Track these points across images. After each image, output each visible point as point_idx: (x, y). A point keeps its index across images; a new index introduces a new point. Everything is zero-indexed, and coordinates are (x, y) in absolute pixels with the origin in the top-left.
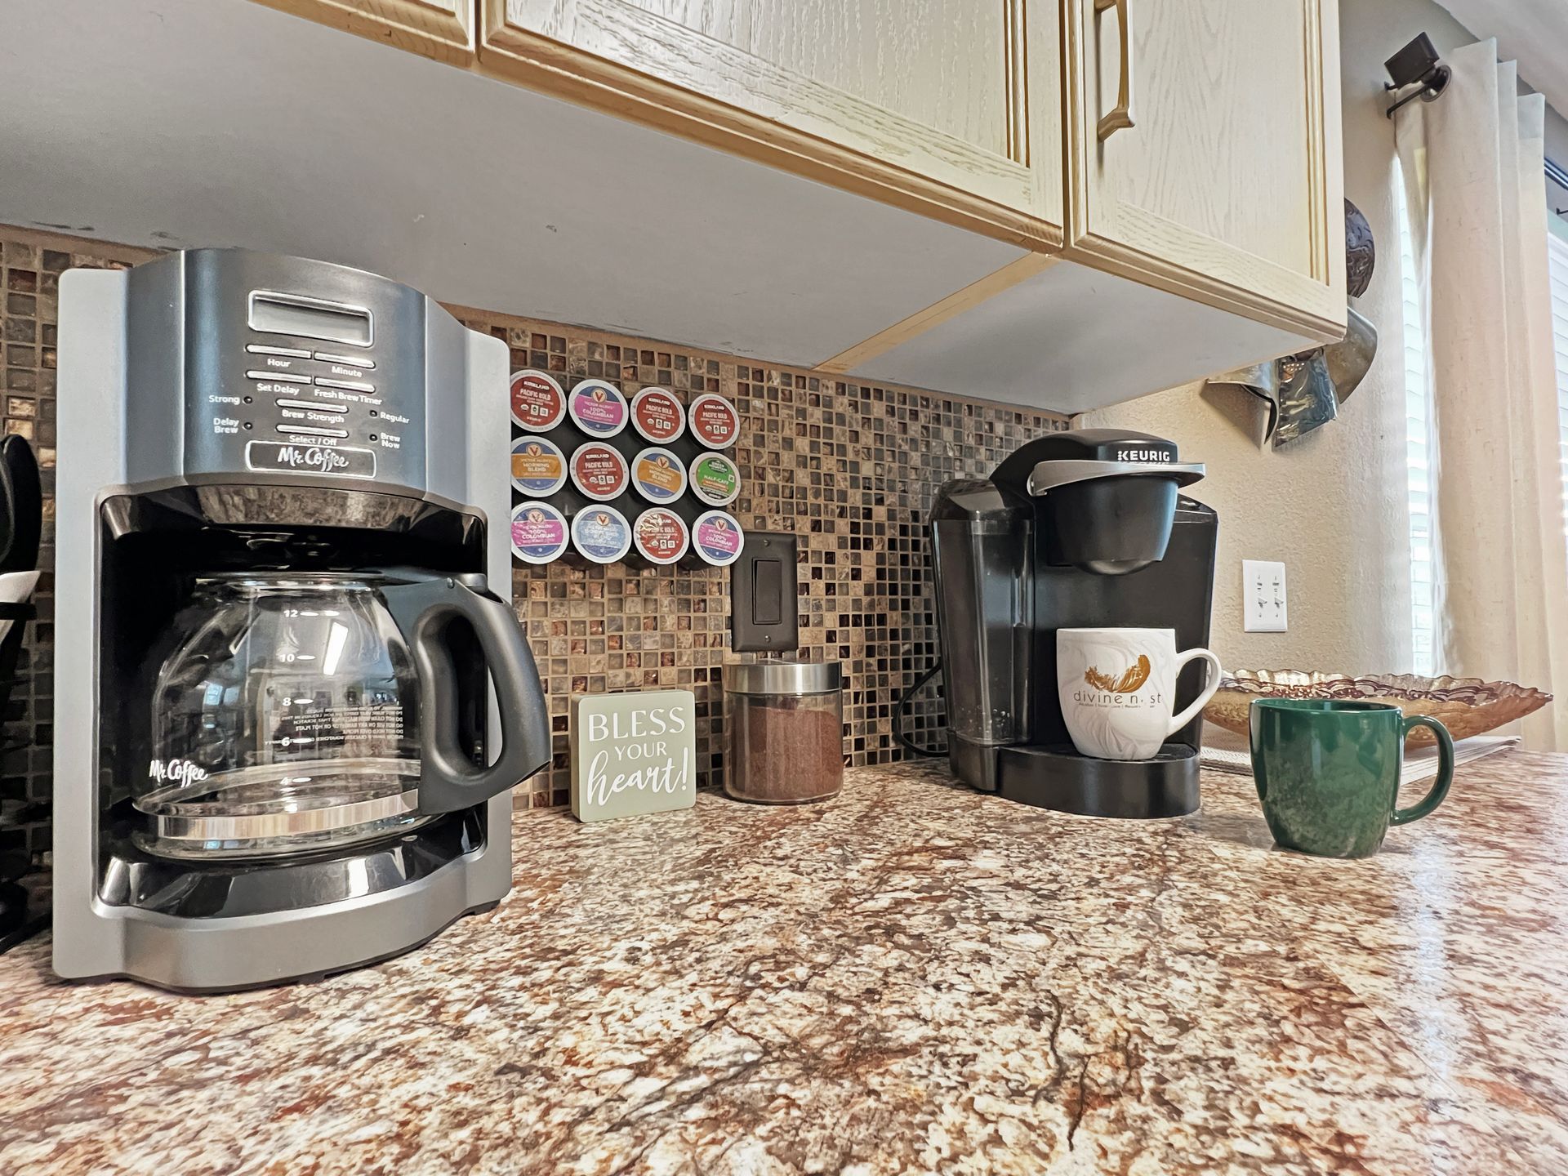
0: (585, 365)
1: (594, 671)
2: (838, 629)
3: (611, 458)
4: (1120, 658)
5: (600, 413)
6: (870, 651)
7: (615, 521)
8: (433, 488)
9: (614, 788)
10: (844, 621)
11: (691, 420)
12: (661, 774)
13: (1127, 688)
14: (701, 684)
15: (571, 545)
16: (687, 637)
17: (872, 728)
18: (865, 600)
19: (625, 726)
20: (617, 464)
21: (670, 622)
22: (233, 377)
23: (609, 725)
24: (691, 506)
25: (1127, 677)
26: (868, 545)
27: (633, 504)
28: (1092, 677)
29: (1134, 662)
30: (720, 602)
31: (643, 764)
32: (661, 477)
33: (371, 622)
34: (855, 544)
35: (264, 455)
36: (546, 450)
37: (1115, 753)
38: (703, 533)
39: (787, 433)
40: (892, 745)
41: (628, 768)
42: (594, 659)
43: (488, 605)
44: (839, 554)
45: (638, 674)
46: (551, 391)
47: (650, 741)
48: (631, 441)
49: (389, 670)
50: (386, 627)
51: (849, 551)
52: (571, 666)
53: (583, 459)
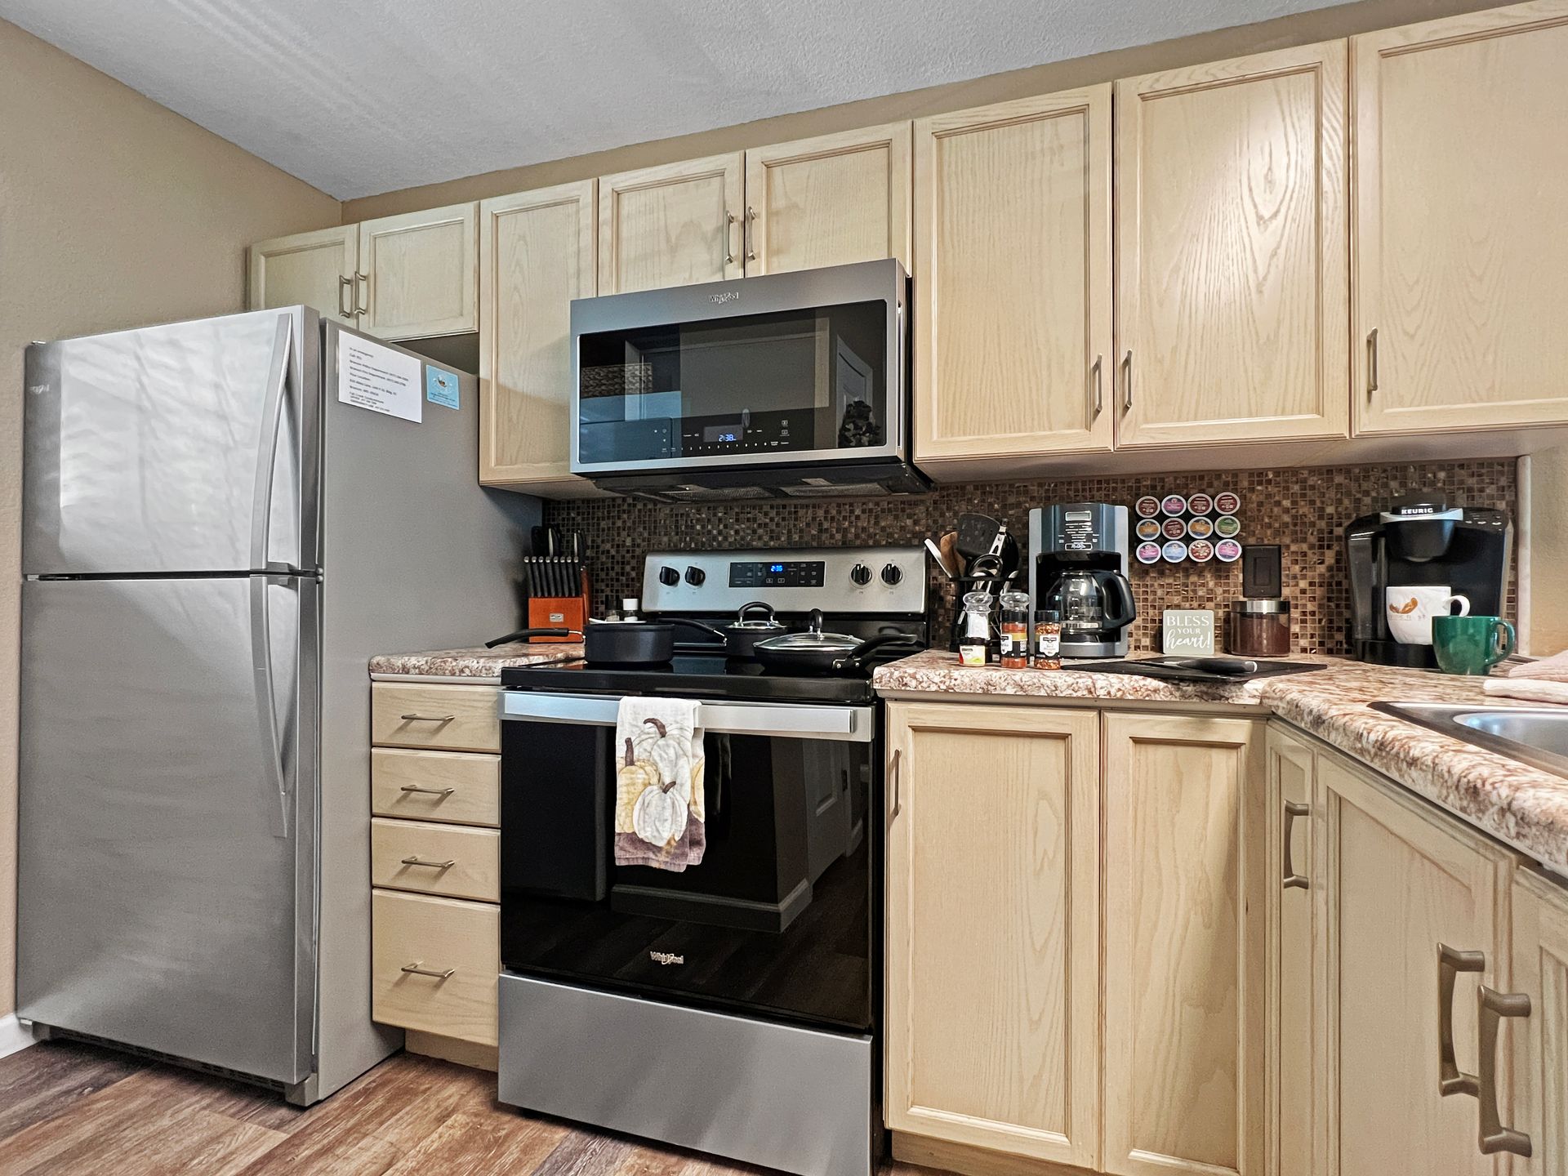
0: (1173, 486)
1: (1176, 602)
2: (1308, 588)
3: (1179, 523)
4: (1402, 599)
5: (1173, 507)
6: (1329, 600)
7: (1180, 546)
8: (1104, 548)
9: (1177, 643)
10: (1311, 584)
11: (1216, 505)
12: (1198, 641)
13: (1404, 612)
14: (1227, 610)
15: (1162, 556)
16: (1219, 590)
17: (1331, 637)
18: (1327, 575)
19: (1182, 621)
20: (1182, 525)
21: (1211, 584)
22: (1063, 531)
23: (1176, 621)
24: (1214, 538)
25: (1406, 607)
26: (1329, 547)
27: (1188, 540)
28: (1392, 608)
29: (1408, 601)
30: (1237, 576)
31: (1190, 636)
32: (1200, 528)
33: (1091, 582)
34: (1321, 547)
35: (1069, 547)
36: (1152, 523)
37: (1406, 642)
38: (1220, 549)
39: (1277, 498)
40: (1345, 646)
41: (1184, 637)
42: (1176, 598)
43: (1120, 578)
44: (1310, 553)
45: (1195, 604)
46: (1155, 503)
47: (1194, 628)
48: (1187, 517)
49: (1095, 594)
50: (1095, 584)
51: (1316, 551)
52: (1166, 601)
53: (1167, 525)
